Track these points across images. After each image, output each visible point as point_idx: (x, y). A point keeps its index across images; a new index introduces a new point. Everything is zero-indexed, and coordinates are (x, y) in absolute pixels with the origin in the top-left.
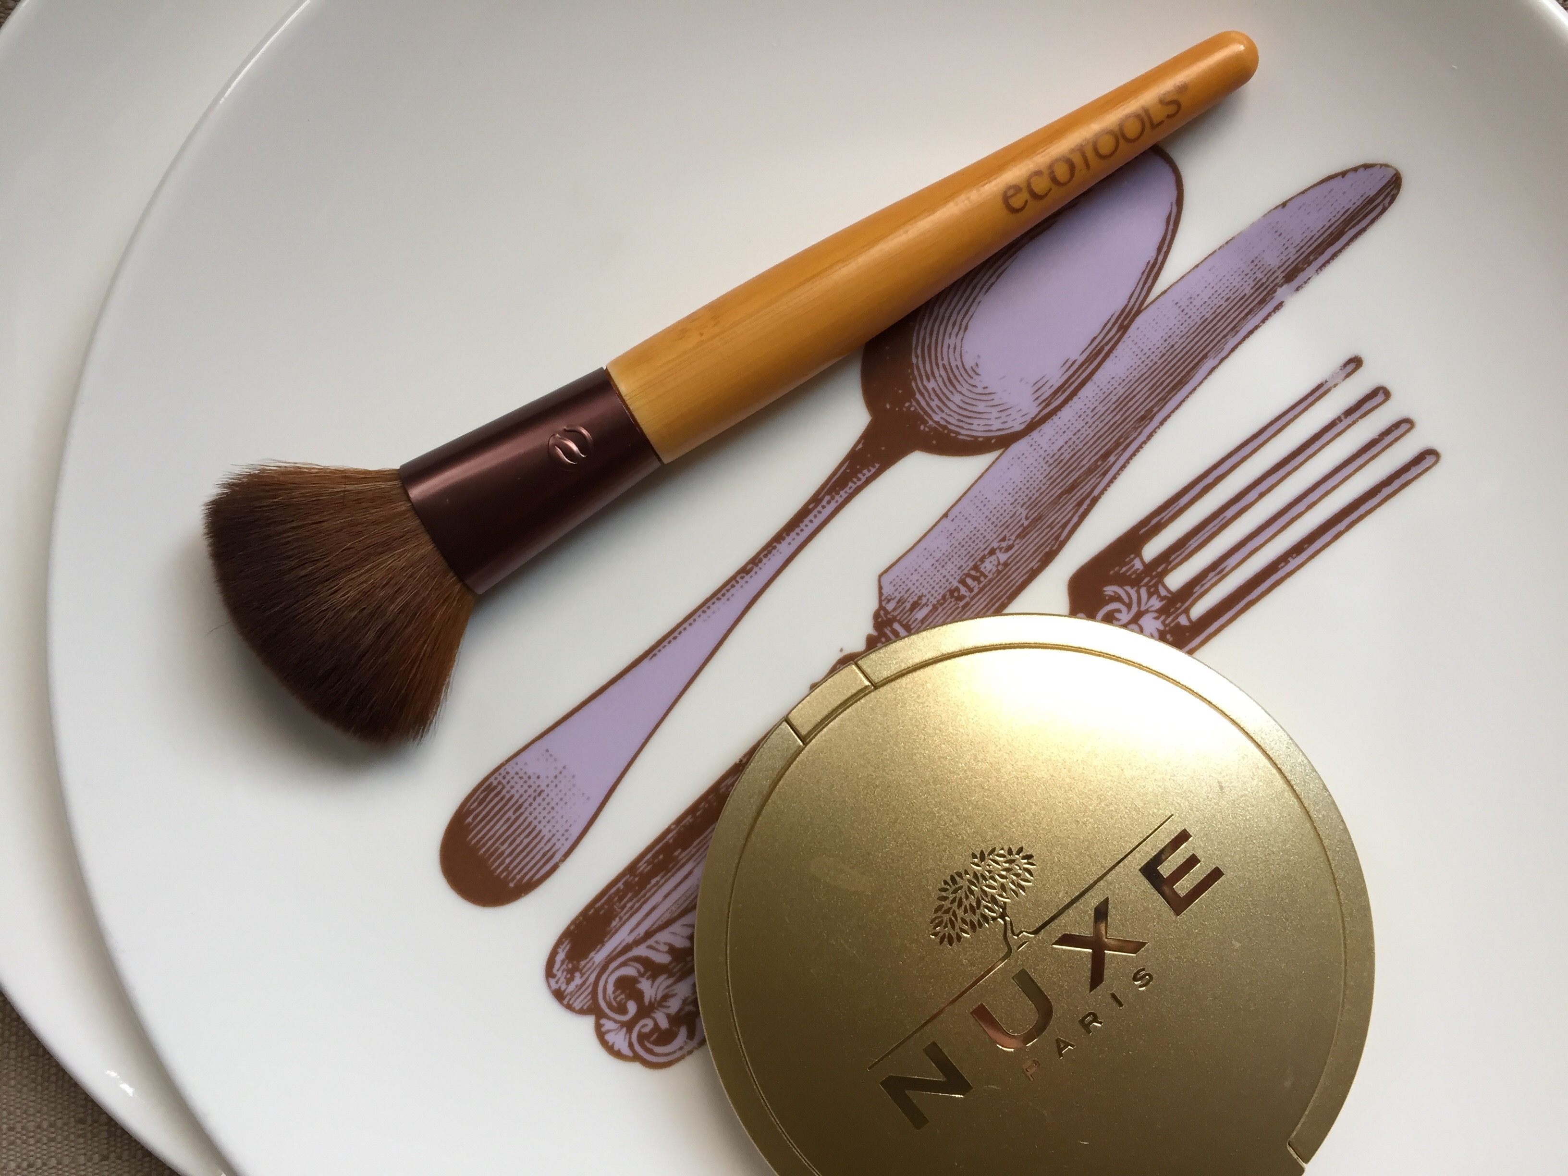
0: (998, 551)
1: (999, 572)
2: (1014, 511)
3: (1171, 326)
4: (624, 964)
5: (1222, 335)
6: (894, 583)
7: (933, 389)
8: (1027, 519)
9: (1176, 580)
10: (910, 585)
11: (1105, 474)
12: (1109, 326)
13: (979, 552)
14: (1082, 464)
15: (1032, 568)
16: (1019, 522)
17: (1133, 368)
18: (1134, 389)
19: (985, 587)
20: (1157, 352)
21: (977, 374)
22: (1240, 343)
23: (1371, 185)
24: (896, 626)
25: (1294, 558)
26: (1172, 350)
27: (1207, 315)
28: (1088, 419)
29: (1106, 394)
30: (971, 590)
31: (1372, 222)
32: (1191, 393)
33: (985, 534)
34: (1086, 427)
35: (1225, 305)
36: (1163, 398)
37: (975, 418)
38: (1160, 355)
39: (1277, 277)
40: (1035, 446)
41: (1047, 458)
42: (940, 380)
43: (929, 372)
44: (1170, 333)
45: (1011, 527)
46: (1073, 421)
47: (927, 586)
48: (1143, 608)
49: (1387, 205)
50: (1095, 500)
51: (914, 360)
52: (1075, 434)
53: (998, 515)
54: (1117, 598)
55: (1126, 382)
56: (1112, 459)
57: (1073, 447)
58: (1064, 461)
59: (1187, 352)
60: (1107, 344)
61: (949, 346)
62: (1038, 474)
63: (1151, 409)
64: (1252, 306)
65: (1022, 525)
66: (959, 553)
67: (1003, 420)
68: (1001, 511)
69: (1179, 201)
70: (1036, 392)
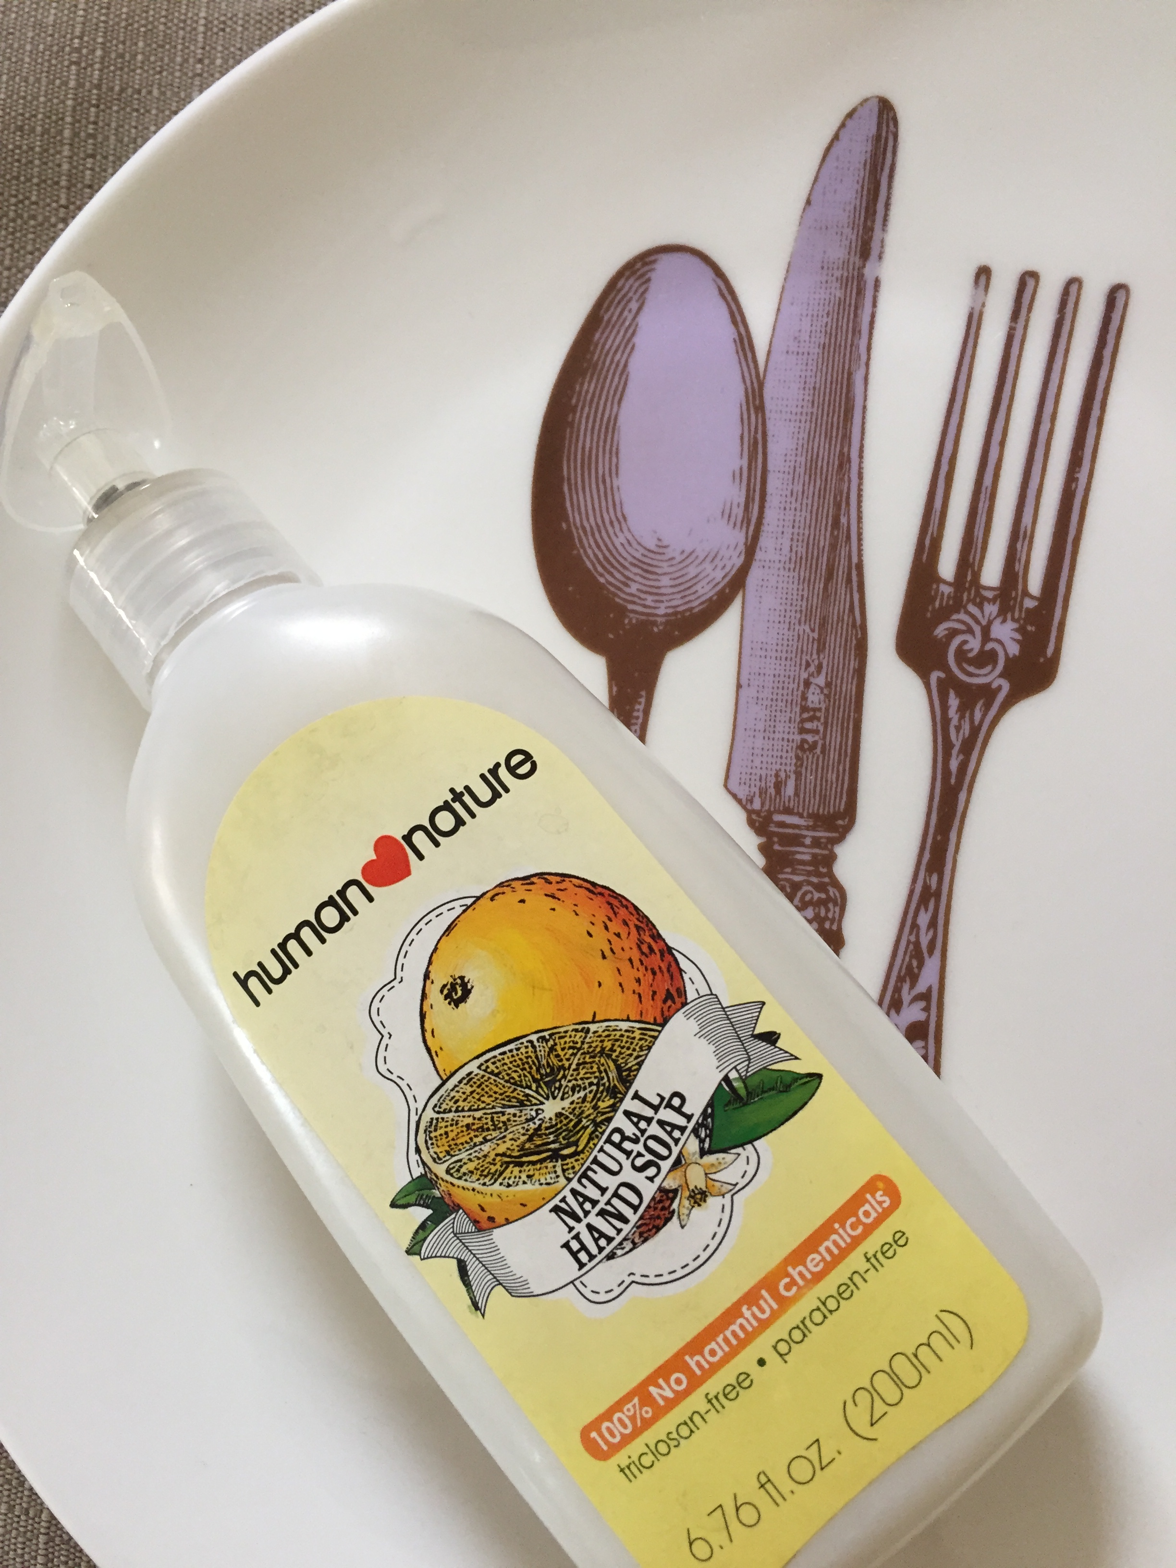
0: (812, 680)
1: (828, 696)
2: (796, 633)
3: (798, 374)
5: (849, 345)
6: (743, 781)
7: (639, 590)
8: (813, 631)
9: (991, 575)
10: (759, 772)
11: (848, 537)
12: (745, 416)
13: (795, 693)
14: (821, 546)
15: (854, 668)
16: (808, 639)
17: (796, 433)
18: (813, 448)
19: (826, 718)
20: (805, 403)
21: (666, 547)
22: (870, 340)
23: (868, 125)
24: (777, 818)
25: (1079, 472)
26: (817, 393)
27: (822, 341)
28: (794, 506)
29: (792, 473)
30: (816, 732)
31: (894, 153)
32: (864, 414)
33: (787, 673)
35: (829, 320)
36: (844, 436)
37: (695, 584)
38: (810, 404)
39: (854, 263)
40: (767, 564)
41: (787, 566)
42: (638, 578)
43: (623, 579)
44: (803, 381)
45: (805, 649)
46: (782, 517)
47: (774, 760)
48: (984, 623)
49: (894, 131)
50: (860, 567)
51: (602, 580)
53: (785, 648)
54: (953, 633)
55: (800, 449)
56: (843, 520)
57: (801, 538)
58: (804, 557)
59: (831, 383)
60: (756, 432)
61: (622, 544)
62: (790, 586)
63: (841, 453)
64: (853, 302)
65: (814, 639)
66: (778, 708)
67: (720, 565)
68: (785, 643)
69: (718, 272)
70: (729, 519)
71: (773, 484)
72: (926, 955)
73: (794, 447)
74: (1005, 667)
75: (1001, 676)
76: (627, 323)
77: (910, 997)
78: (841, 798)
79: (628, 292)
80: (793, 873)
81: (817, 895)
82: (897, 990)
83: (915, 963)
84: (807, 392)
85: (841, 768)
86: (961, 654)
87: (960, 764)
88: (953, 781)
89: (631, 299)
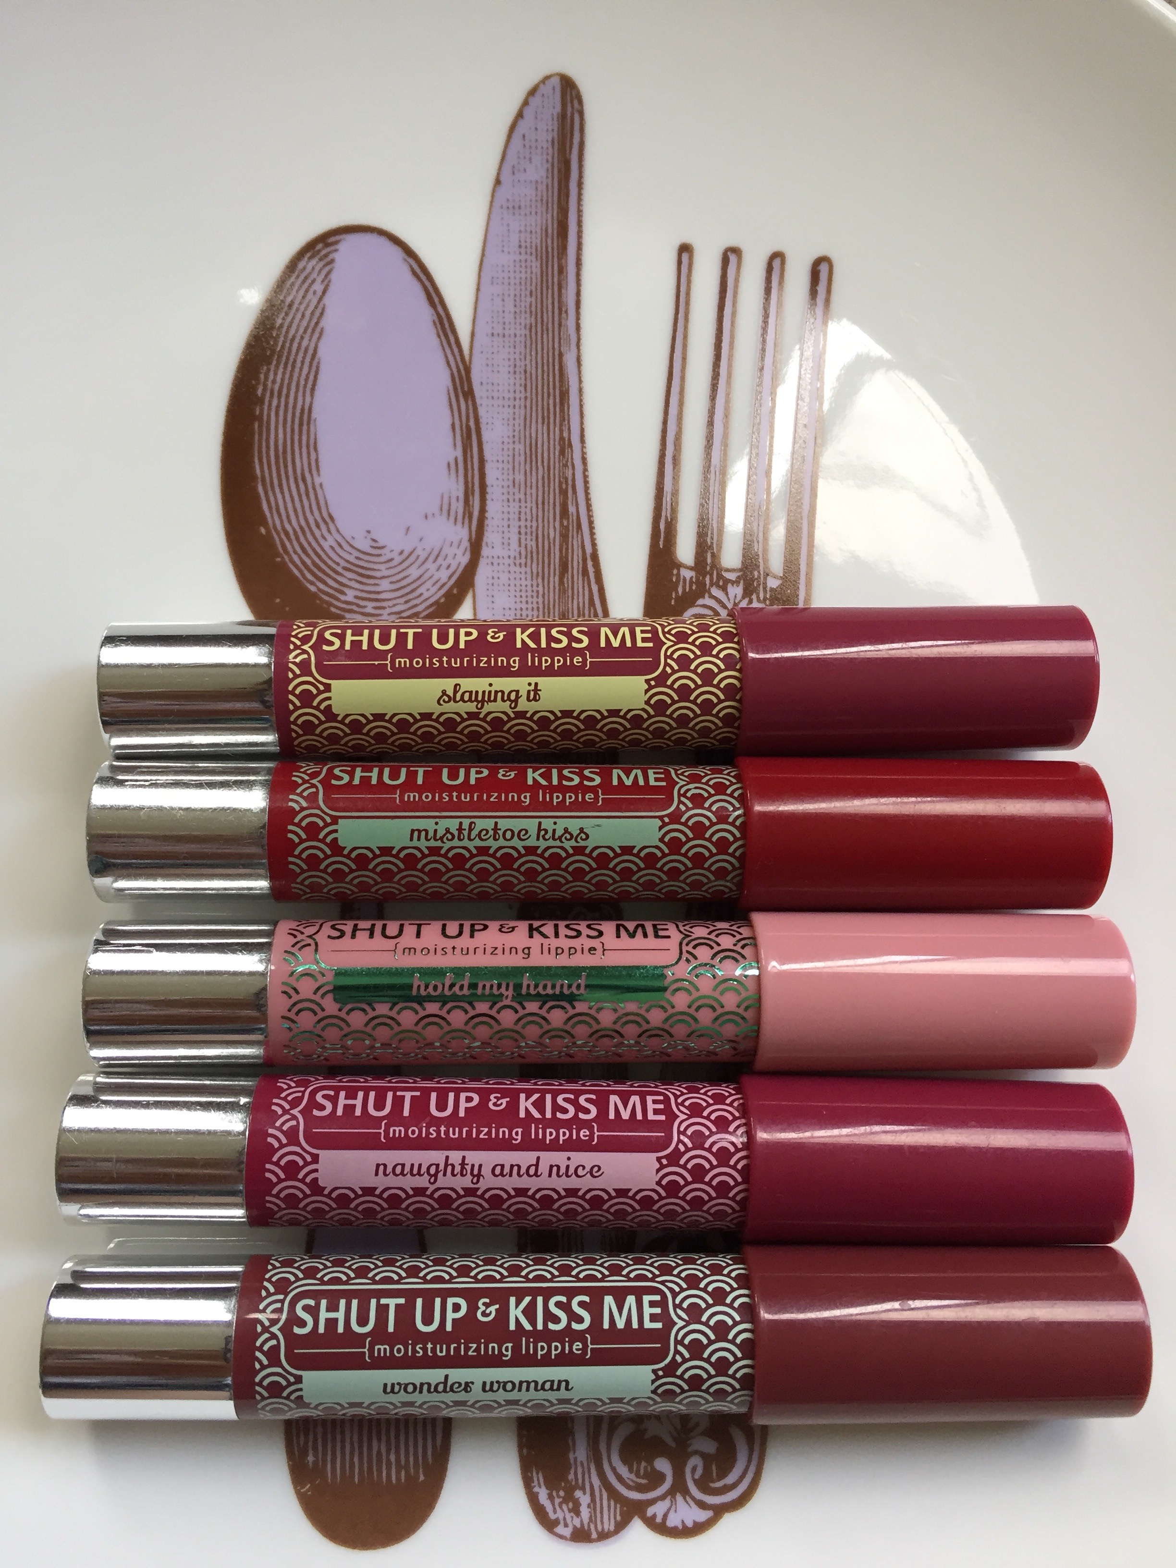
3: (507, 357)
5: (556, 327)
7: (356, 597)
9: (731, 557)
11: (579, 527)
12: (454, 403)
14: (552, 537)
17: (511, 419)
18: (531, 437)
20: (518, 388)
21: (383, 547)
22: (578, 318)
23: (551, 102)
26: (528, 375)
27: (528, 322)
28: (517, 497)
29: (511, 461)
31: (582, 132)
32: (580, 395)
34: (523, 504)
35: (533, 299)
36: (563, 420)
37: (418, 587)
38: (522, 389)
40: (495, 561)
41: (518, 562)
42: (353, 584)
43: (336, 586)
44: (512, 363)
46: (506, 509)
48: (730, 606)
49: (579, 108)
50: (595, 557)
51: (313, 589)
52: (520, 519)
55: (517, 436)
56: (572, 509)
57: (529, 531)
58: (534, 550)
59: (543, 366)
60: (468, 420)
61: (332, 547)
62: (524, 583)
63: (562, 438)
64: (556, 280)
67: (445, 564)
70: (449, 515)
71: (493, 474)
73: (511, 434)
76: (312, 307)
79: (309, 275)
84: (518, 376)
89: (314, 281)
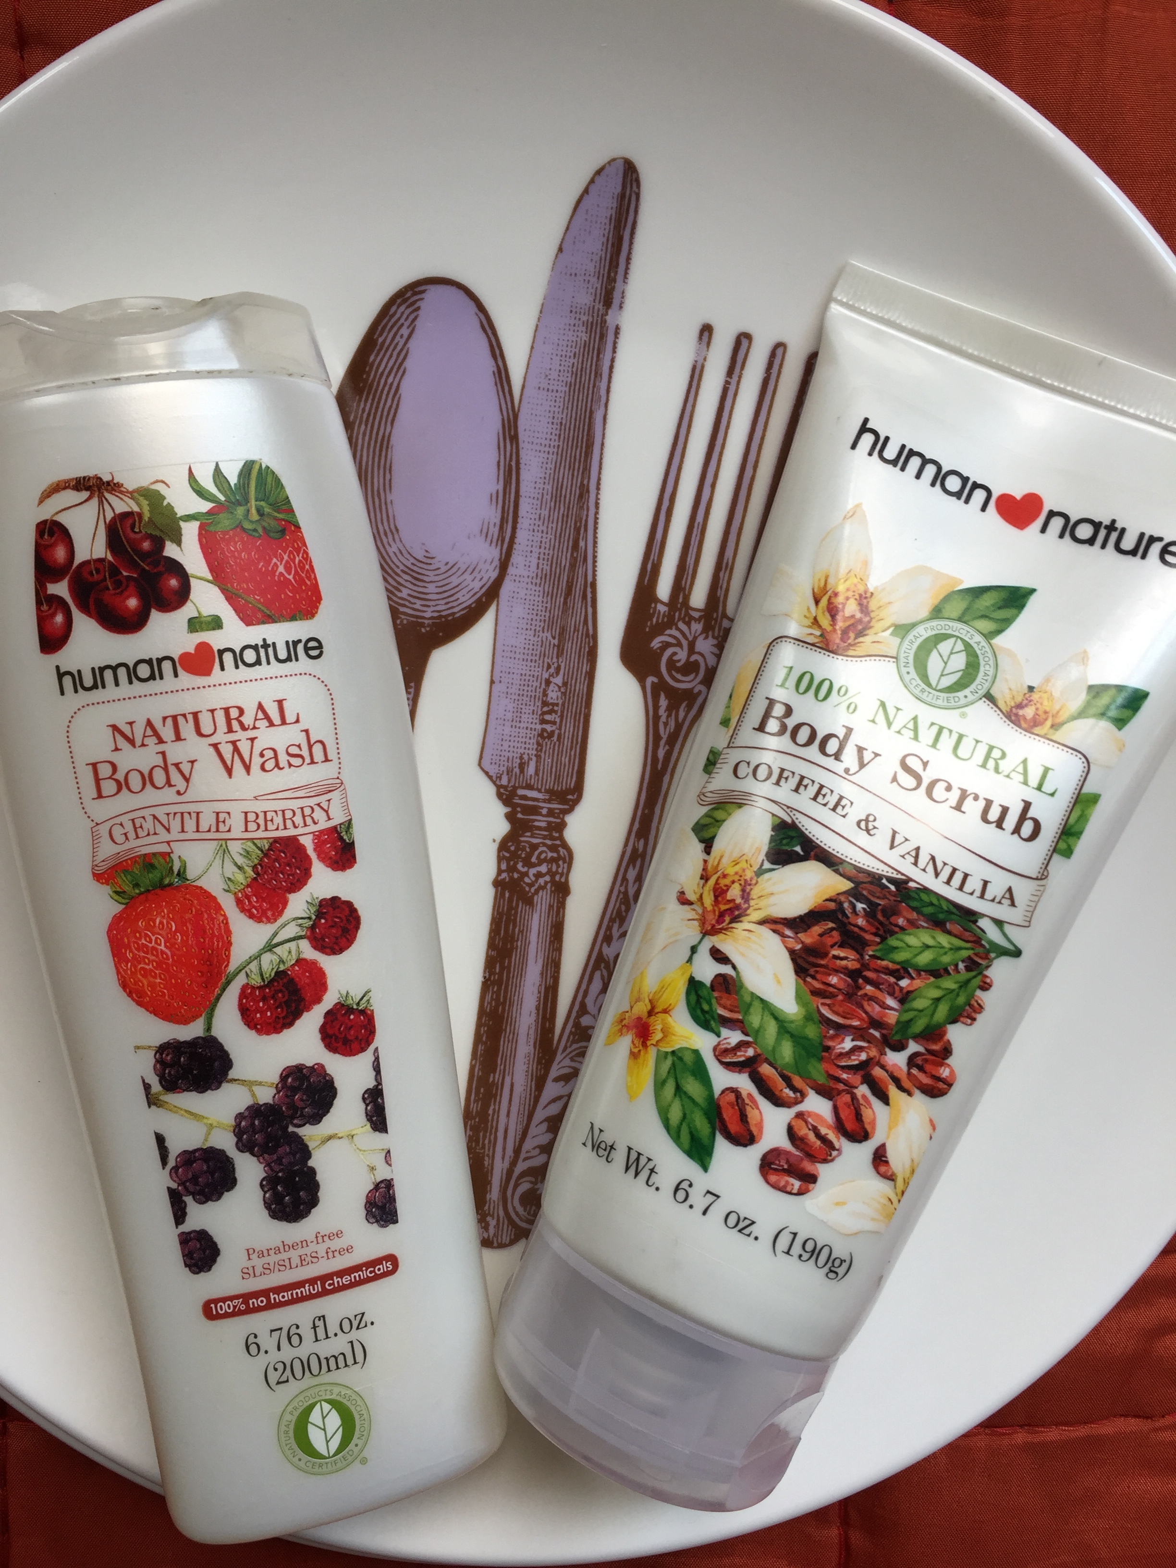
0: (552, 679)
1: (564, 694)
2: (540, 639)
3: (548, 408)
4: (516, 1186)
5: (591, 386)
6: (494, 761)
7: (409, 595)
8: (554, 638)
9: (698, 597)
10: (507, 754)
11: (585, 560)
12: (502, 445)
13: (538, 690)
14: (563, 565)
15: (586, 671)
16: (550, 645)
17: (545, 463)
18: (558, 478)
19: (562, 712)
20: (553, 437)
21: (433, 558)
22: (609, 382)
23: (613, 184)
24: (521, 792)
26: (563, 427)
27: (569, 380)
28: (541, 528)
29: (540, 499)
30: (554, 723)
31: (636, 213)
32: (602, 449)
33: (532, 673)
35: (576, 361)
36: (585, 469)
37: (457, 593)
38: (557, 438)
39: (598, 309)
40: (517, 579)
41: (534, 581)
42: (408, 585)
43: (395, 584)
44: (551, 415)
45: (547, 653)
46: (531, 538)
47: (519, 745)
48: (691, 639)
49: (637, 190)
50: (594, 585)
52: (540, 547)
53: (530, 652)
54: (666, 645)
55: (547, 478)
56: (582, 544)
57: (546, 557)
58: (548, 574)
59: (576, 420)
60: (511, 460)
61: (395, 553)
62: (537, 599)
63: (582, 484)
64: (596, 346)
65: (554, 645)
66: (524, 702)
67: (479, 577)
68: (531, 647)
69: (481, 307)
70: (486, 536)
71: (525, 507)
72: (632, 902)
73: (543, 476)
74: (704, 676)
75: (701, 683)
76: (399, 348)
77: (618, 934)
78: (572, 777)
79: (399, 319)
80: (532, 837)
81: (550, 855)
82: (609, 928)
83: (623, 908)
84: (555, 426)
85: (573, 753)
86: (671, 664)
87: (665, 753)
88: (660, 766)
89: (402, 325)
